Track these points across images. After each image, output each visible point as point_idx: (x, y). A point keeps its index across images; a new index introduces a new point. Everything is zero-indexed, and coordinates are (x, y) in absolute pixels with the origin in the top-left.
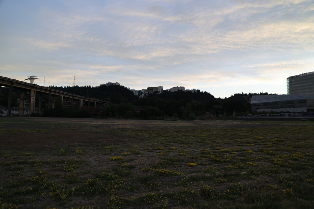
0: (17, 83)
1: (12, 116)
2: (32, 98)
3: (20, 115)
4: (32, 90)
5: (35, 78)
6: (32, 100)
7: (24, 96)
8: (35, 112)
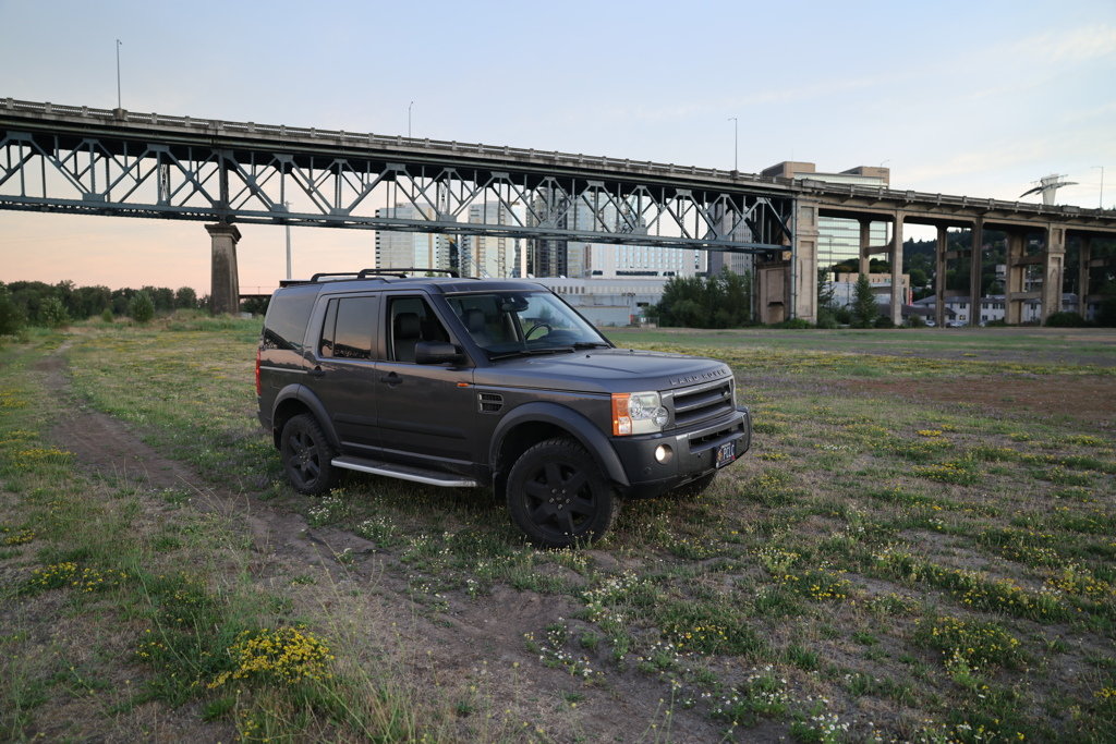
0: (996, 211)
1: (982, 324)
2: (1050, 257)
3: (1010, 321)
4: (1052, 227)
5: (1059, 181)
6: (1052, 266)
7: (1022, 255)
8: (1061, 309)
